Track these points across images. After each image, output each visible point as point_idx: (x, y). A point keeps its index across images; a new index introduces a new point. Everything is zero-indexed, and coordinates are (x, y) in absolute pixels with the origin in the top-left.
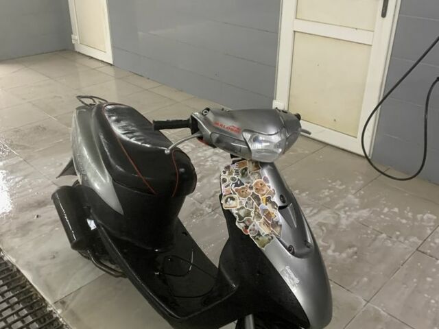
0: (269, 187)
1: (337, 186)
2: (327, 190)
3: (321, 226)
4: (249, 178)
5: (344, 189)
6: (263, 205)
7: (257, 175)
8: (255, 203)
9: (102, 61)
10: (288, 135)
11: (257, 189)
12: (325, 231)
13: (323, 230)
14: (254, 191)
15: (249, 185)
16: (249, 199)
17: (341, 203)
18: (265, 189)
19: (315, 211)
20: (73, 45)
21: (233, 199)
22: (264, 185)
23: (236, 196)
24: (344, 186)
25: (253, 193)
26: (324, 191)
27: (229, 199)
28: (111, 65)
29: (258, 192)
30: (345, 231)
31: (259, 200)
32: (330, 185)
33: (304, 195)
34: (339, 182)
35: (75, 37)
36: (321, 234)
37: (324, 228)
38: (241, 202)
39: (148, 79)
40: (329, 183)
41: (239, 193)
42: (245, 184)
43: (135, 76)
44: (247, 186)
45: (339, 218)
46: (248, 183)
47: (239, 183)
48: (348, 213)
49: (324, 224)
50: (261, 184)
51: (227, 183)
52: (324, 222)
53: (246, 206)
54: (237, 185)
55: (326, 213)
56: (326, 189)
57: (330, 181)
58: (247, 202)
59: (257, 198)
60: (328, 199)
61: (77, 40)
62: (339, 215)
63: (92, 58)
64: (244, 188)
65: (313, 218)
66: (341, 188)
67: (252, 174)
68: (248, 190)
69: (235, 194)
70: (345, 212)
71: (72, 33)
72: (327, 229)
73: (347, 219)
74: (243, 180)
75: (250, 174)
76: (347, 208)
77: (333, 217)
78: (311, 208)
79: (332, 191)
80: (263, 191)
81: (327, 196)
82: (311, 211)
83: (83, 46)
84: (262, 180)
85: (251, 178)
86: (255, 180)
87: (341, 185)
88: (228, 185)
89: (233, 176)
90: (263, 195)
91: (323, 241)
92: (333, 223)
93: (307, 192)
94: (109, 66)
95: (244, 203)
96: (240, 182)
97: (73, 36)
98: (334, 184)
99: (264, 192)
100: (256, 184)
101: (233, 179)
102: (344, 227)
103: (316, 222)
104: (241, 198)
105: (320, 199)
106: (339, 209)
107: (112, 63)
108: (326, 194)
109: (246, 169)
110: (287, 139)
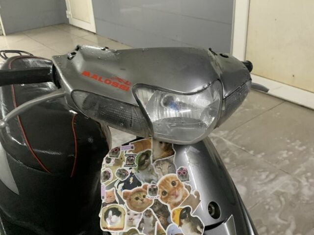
0: (189, 188)
1: (297, 147)
2: (286, 151)
3: (279, 196)
4: (151, 172)
5: (304, 150)
6: (174, 225)
7: (166, 166)
8: (158, 222)
9: (88, 31)
10: (225, 94)
11: (164, 193)
12: (284, 203)
13: (281, 202)
14: (158, 197)
15: (149, 185)
16: (148, 214)
17: (302, 168)
18: (180, 193)
19: (272, 177)
20: (68, 19)
21: (117, 212)
22: (180, 185)
23: (123, 207)
24: (304, 147)
25: (157, 201)
26: (282, 152)
27: (111, 212)
28: (94, 34)
29: (165, 200)
30: (307, 203)
31: (167, 215)
32: (289, 146)
33: (259, 156)
34: (298, 142)
35: (69, 12)
36: (279, 206)
37: (282, 199)
38: (131, 220)
39: (122, 43)
40: (288, 143)
41: (130, 201)
42: (143, 184)
43: (112, 41)
44: (145, 187)
45: (300, 187)
46: (149, 181)
47: (131, 181)
48: (311, 180)
49: (282, 194)
50: (174, 184)
51: (111, 180)
52: (283, 191)
53: (140, 229)
54: (127, 186)
55: (284, 179)
56: (284, 150)
57: (288, 141)
58: (142, 221)
59: (163, 212)
60: (287, 162)
61: (70, 15)
62: (299, 182)
63: (81, 29)
64: (139, 191)
65: (270, 185)
66: (301, 149)
67: (158, 163)
68: (148, 196)
69: (122, 202)
70: (307, 178)
71: (66, 9)
72: (285, 200)
73: (309, 189)
74: (140, 176)
75: (153, 164)
76: (309, 174)
77: (294, 185)
78: (267, 173)
79: (291, 153)
80: (177, 196)
81: (285, 159)
82: (267, 176)
83: (75, 20)
84: (176, 175)
85: (156, 171)
86: (163, 176)
87: (301, 146)
88: (112, 185)
89: (123, 167)
90: (176, 205)
91: (280, 217)
92: (293, 192)
93: (263, 154)
94: (93, 35)
95: (137, 221)
96: (135, 179)
97: (67, 12)
98: (293, 144)
99: (179, 199)
100: (164, 183)
101: (122, 173)
102: (307, 198)
103: (274, 191)
104: (132, 212)
105: (278, 162)
106: (300, 175)
107: (95, 32)
108: (285, 155)
109: (147, 155)
110: (223, 100)
